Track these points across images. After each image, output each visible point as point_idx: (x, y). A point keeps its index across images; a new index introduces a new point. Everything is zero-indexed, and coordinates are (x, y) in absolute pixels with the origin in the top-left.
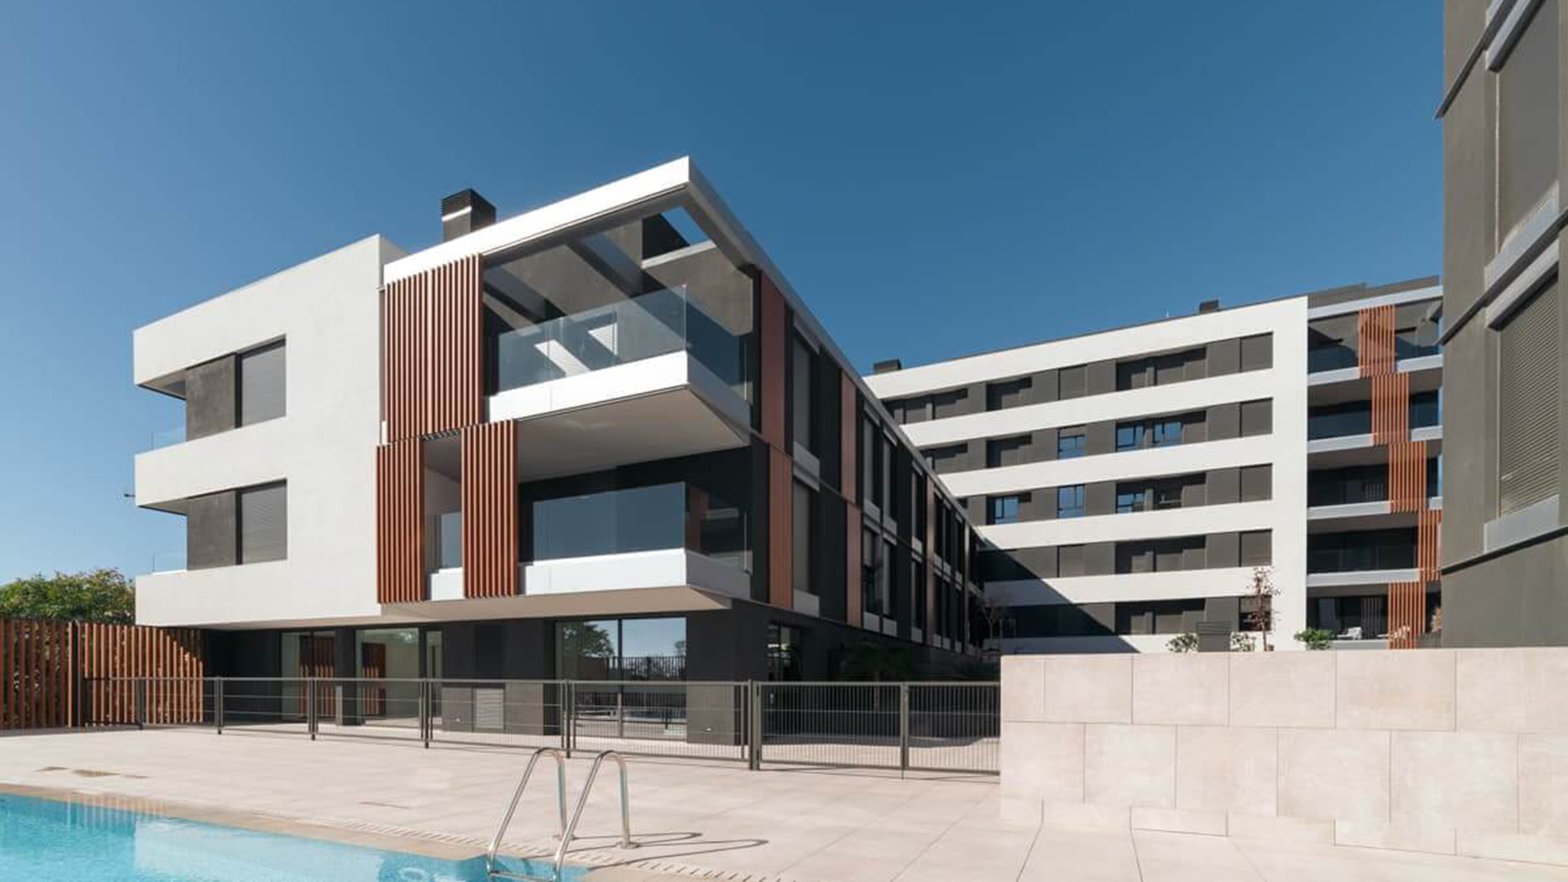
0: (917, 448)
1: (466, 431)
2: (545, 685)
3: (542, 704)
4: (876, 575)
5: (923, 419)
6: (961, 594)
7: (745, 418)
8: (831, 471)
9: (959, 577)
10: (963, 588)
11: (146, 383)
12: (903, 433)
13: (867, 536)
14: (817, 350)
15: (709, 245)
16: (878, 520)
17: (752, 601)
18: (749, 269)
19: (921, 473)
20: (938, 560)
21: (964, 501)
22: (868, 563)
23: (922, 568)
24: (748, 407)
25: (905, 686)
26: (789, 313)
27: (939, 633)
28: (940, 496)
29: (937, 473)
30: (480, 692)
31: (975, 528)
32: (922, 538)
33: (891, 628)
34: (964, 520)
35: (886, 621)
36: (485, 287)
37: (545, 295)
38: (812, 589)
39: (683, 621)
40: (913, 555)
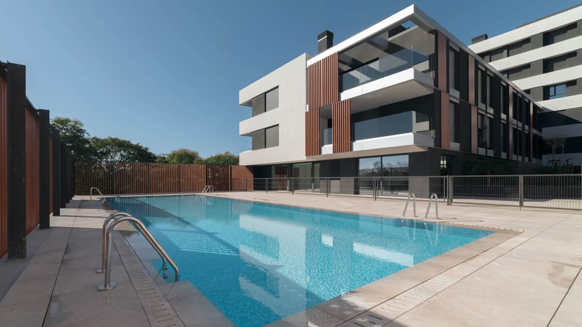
0: (498, 71)
1: (334, 104)
2: (355, 179)
3: (353, 184)
4: (483, 132)
5: (502, 58)
6: (528, 135)
7: (432, 83)
8: (464, 95)
9: (527, 127)
10: (529, 132)
11: (243, 103)
12: (491, 66)
13: (479, 116)
14: (458, 50)
15: (416, 27)
16: (484, 109)
17: (435, 148)
18: (433, 32)
19: (505, 85)
20: (515, 121)
21: (528, 91)
22: (480, 127)
23: (506, 127)
24: (433, 79)
25: (521, 177)
26: (448, 41)
27: (515, 153)
28: (516, 92)
29: (511, 80)
30: (332, 181)
31: (535, 103)
32: (506, 112)
33: (491, 153)
34: (530, 101)
35: (488, 150)
36: (340, 61)
37: (352, 57)
38: (456, 140)
39: (408, 156)
40: (502, 121)
